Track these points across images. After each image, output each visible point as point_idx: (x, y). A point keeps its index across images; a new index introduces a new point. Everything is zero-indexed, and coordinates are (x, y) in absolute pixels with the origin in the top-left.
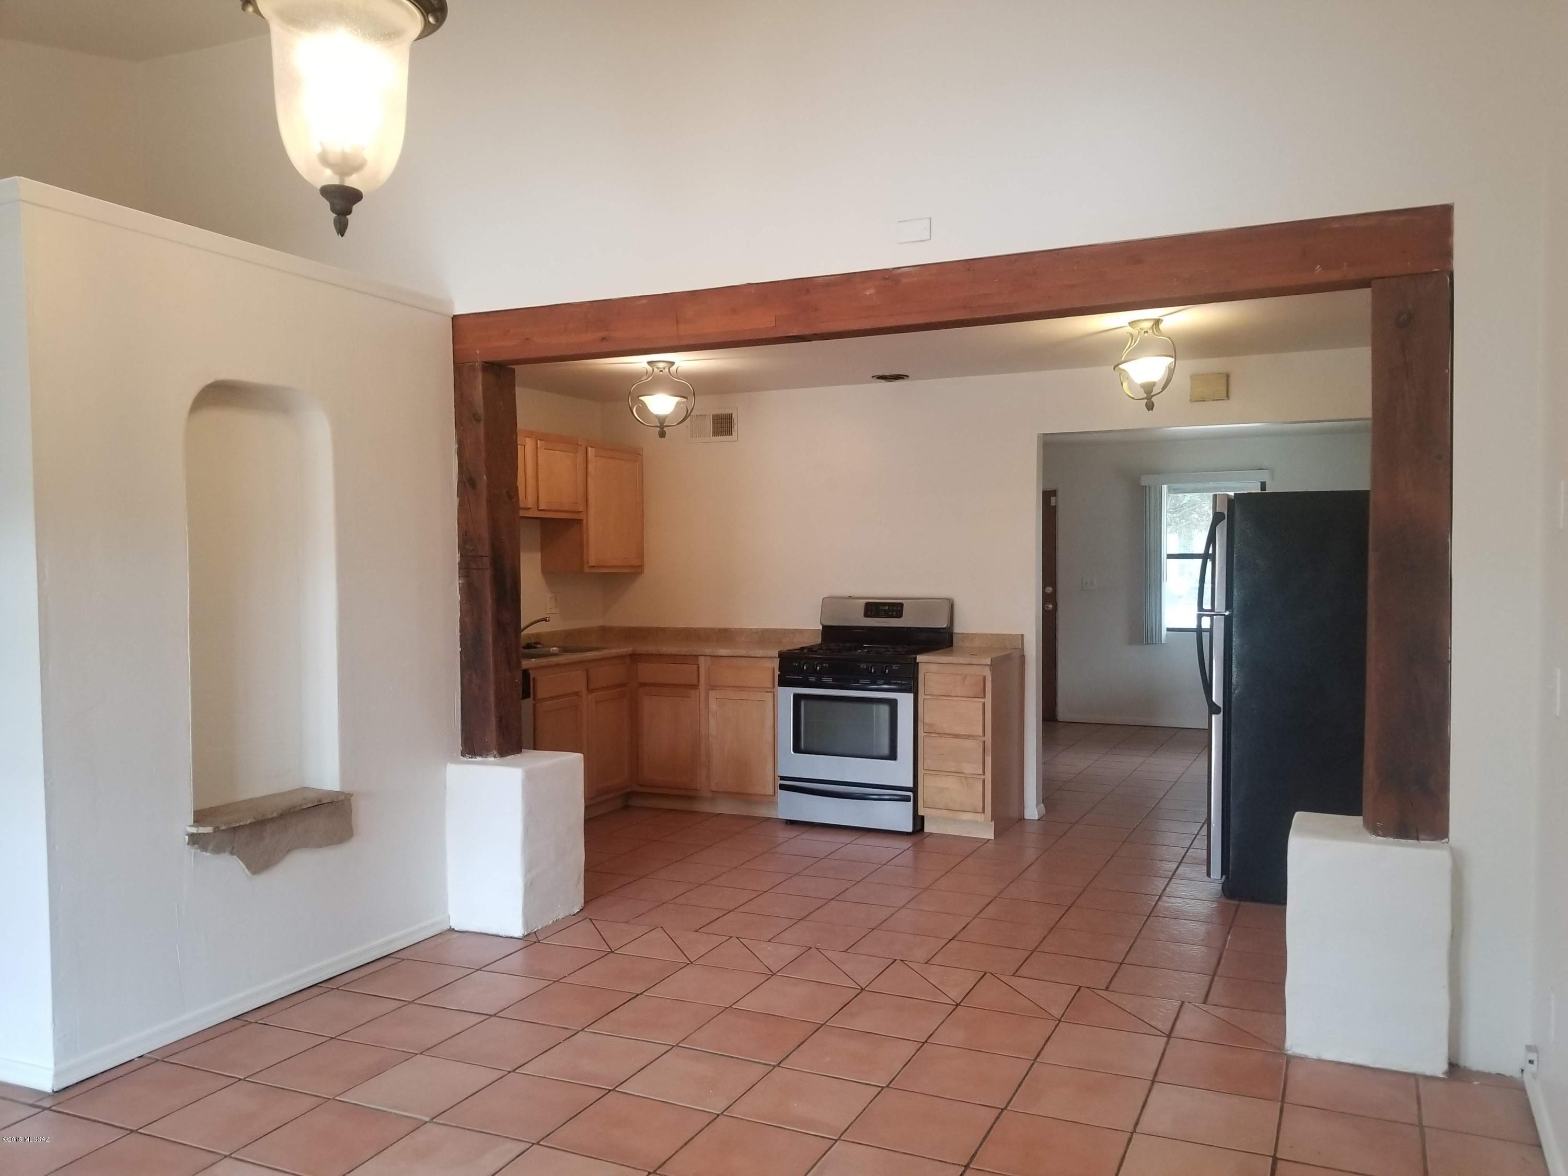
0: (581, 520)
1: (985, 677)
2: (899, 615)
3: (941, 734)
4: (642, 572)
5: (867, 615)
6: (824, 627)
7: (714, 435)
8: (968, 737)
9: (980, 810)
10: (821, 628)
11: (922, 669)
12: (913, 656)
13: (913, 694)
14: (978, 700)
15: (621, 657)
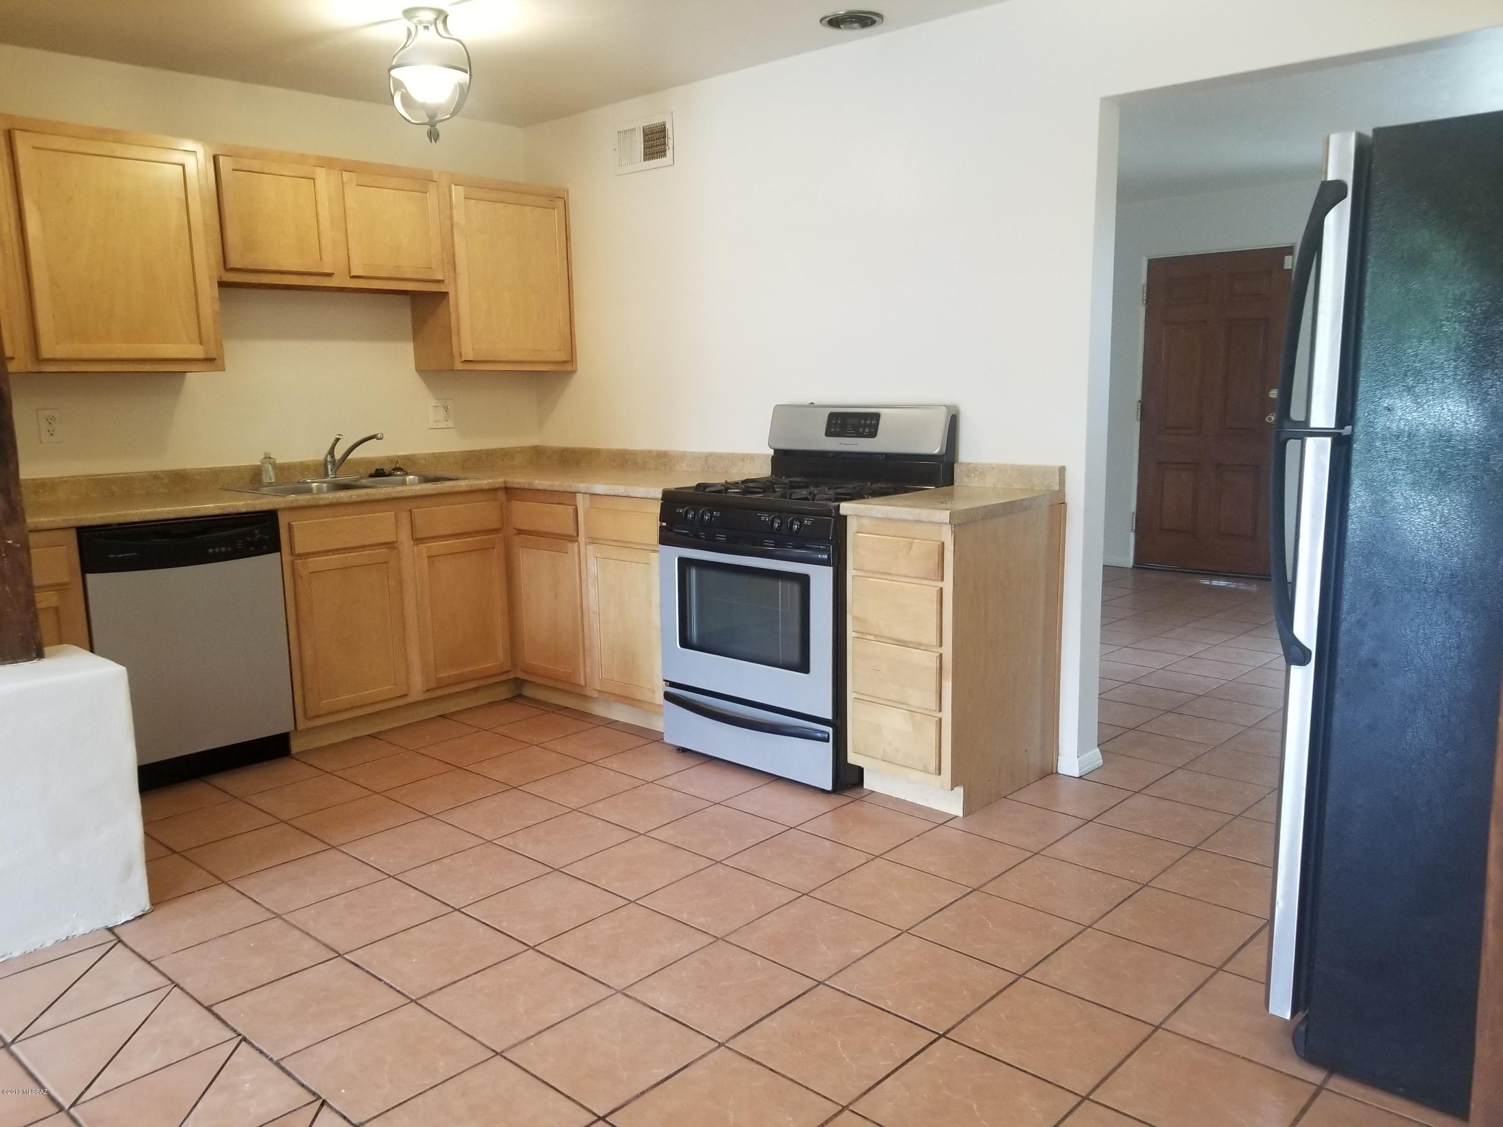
0: (446, 294)
1: (943, 543)
2: (873, 433)
3: (879, 638)
4: (574, 372)
5: (829, 433)
6: (776, 451)
7: (645, 160)
8: (918, 646)
9: (933, 767)
10: (772, 452)
11: (852, 526)
12: (837, 504)
13: (832, 568)
14: (932, 583)
15: (492, 491)
